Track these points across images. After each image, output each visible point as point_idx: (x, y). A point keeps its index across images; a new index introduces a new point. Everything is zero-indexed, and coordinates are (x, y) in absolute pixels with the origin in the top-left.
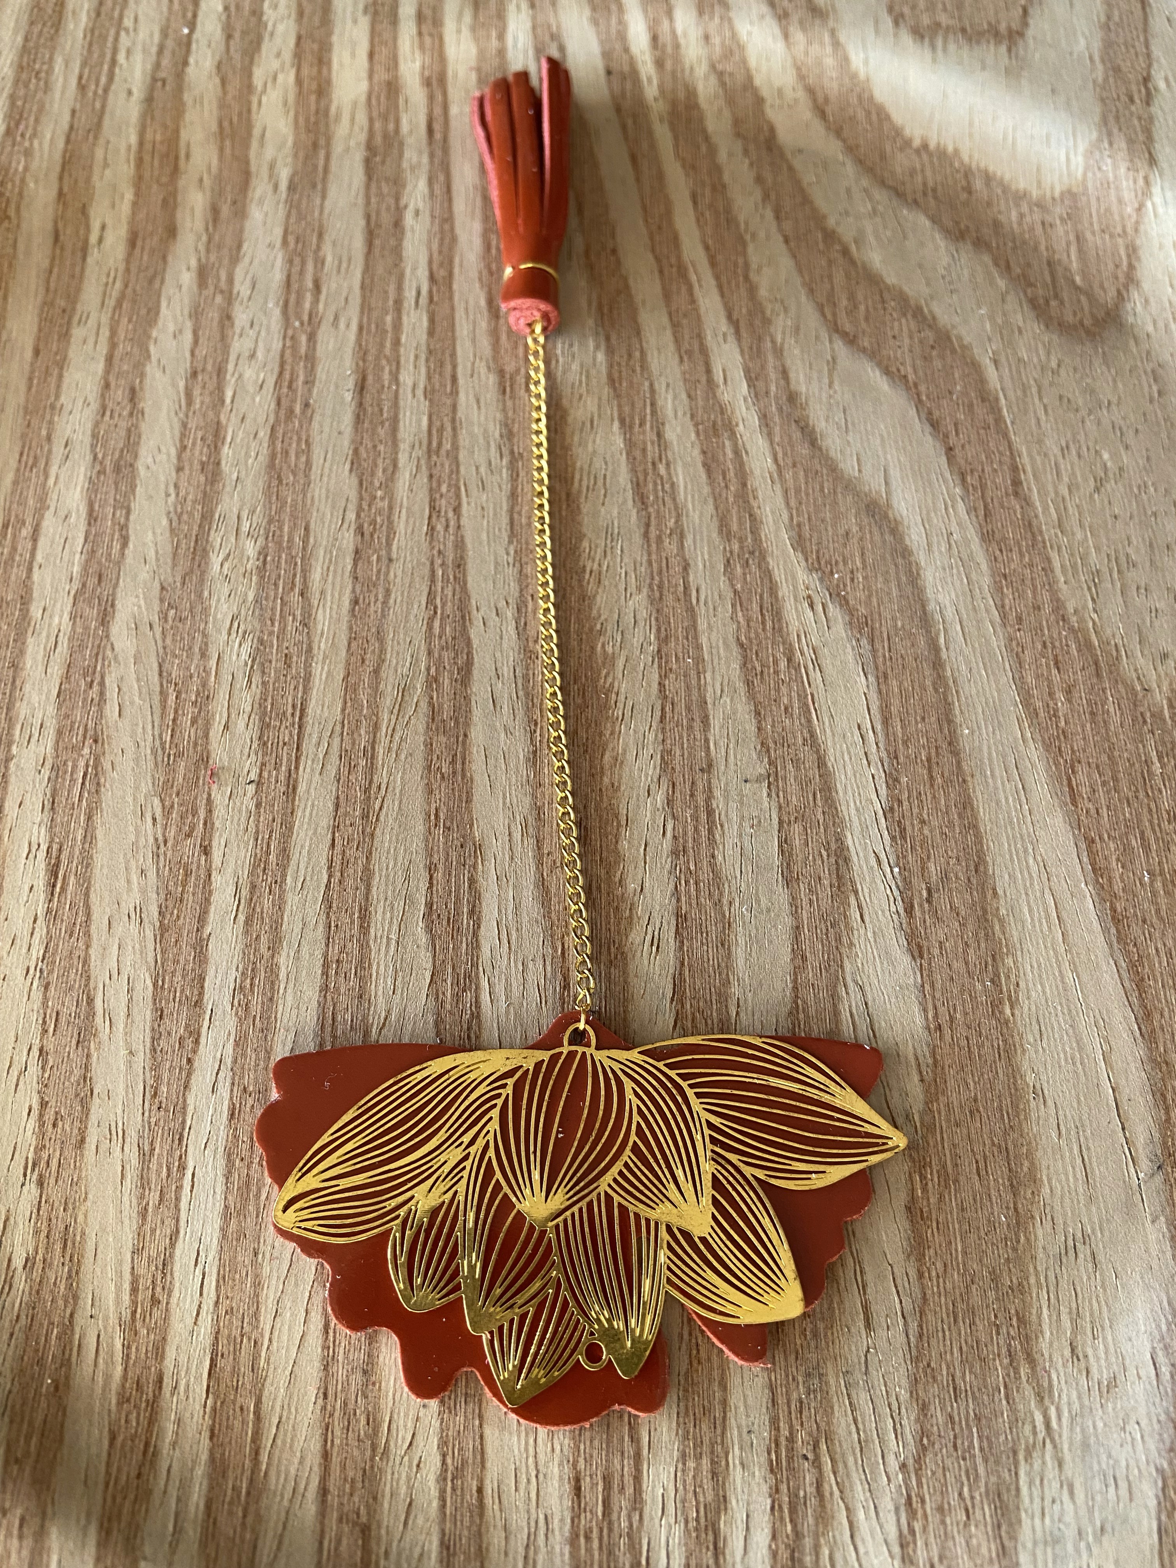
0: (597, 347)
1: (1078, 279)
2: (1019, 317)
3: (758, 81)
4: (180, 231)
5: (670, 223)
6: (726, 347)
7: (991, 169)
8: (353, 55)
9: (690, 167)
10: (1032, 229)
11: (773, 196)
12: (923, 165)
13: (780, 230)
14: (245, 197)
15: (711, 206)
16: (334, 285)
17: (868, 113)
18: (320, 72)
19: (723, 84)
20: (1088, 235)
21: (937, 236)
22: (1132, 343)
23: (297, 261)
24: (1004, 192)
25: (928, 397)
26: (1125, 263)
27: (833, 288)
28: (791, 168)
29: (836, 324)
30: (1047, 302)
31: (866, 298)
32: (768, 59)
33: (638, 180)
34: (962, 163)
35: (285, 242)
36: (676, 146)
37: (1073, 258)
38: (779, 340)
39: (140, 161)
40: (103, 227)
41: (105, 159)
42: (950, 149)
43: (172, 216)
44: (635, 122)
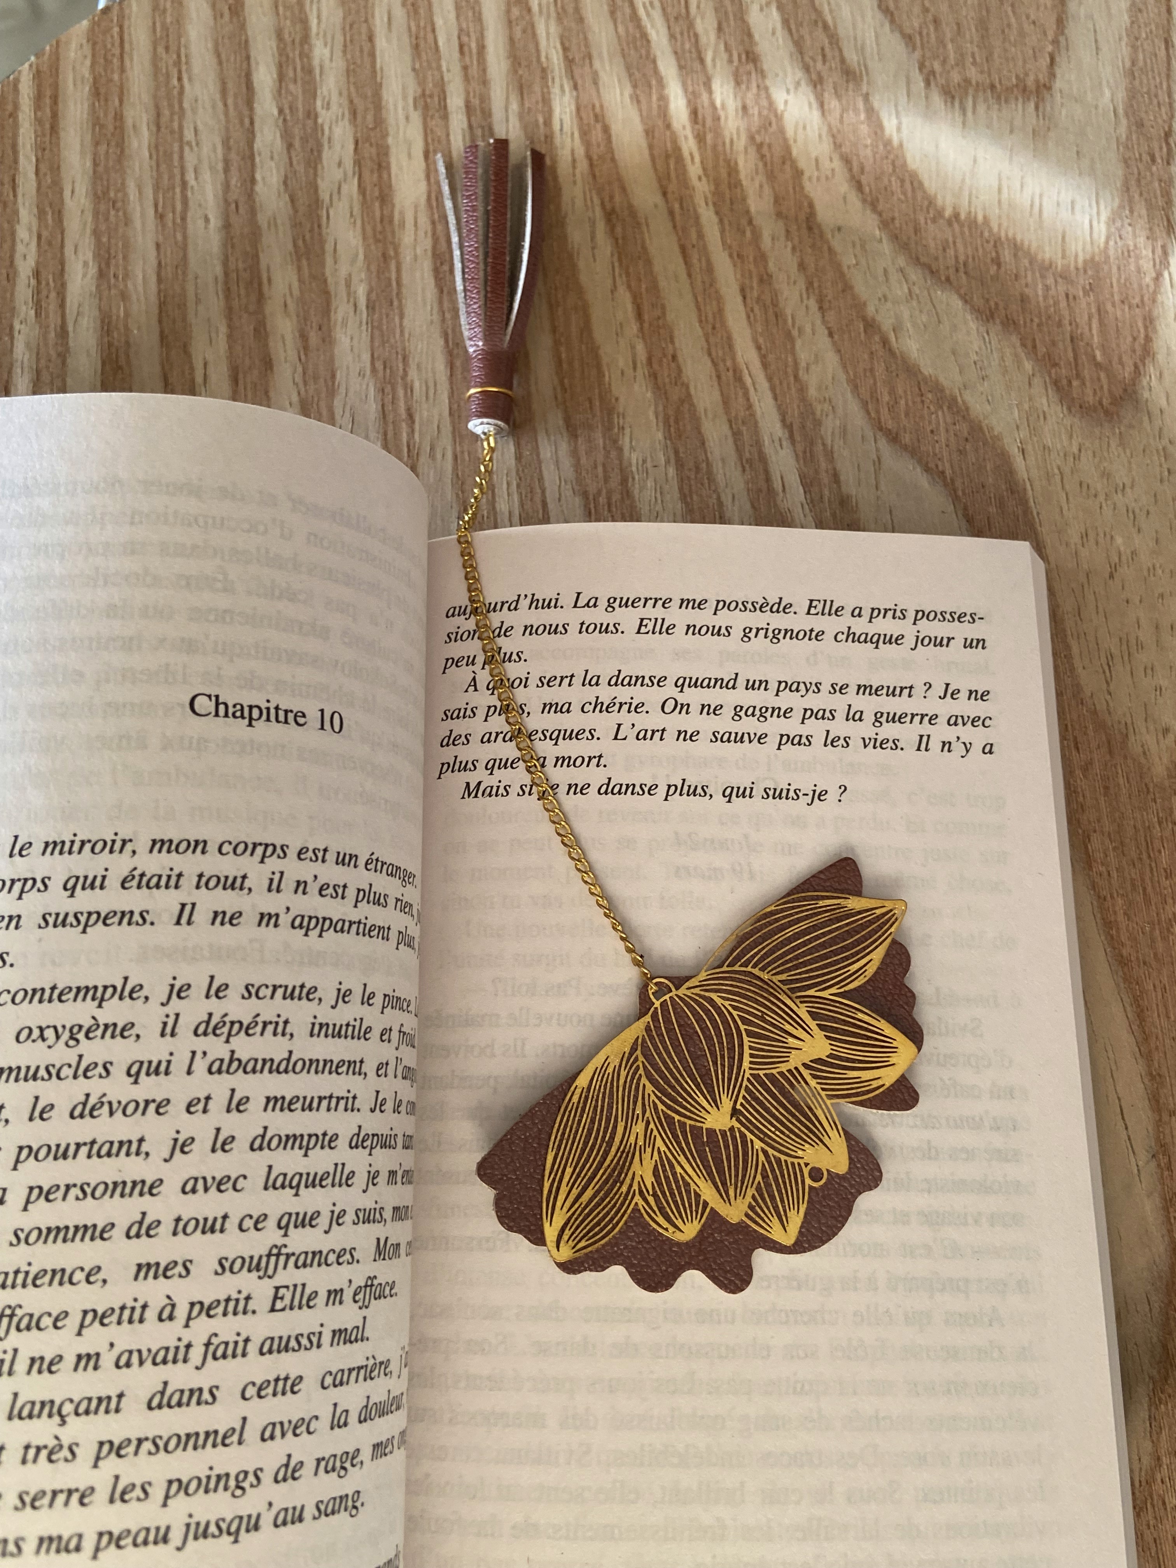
0: (668, 462)
1: (1098, 354)
2: (1044, 401)
3: (794, 152)
4: (274, 363)
5: (723, 324)
6: (782, 453)
7: (1019, 238)
8: (409, 156)
9: (738, 257)
10: (1057, 303)
11: (816, 285)
12: (954, 236)
13: (824, 322)
14: (329, 320)
15: (758, 300)
16: (425, 414)
17: (902, 181)
18: (380, 177)
19: (763, 157)
20: (1109, 307)
21: (969, 317)
22: (1146, 418)
23: (388, 389)
24: (1031, 263)
25: (964, 493)
26: (1142, 336)
27: (875, 384)
28: (830, 249)
29: (880, 422)
30: (1070, 383)
31: (905, 392)
32: (805, 128)
33: (689, 275)
34: (991, 231)
35: (374, 370)
36: (722, 232)
37: (1095, 332)
38: (829, 442)
39: (228, 291)
40: (205, 364)
41: (196, 295)
42: (980, 218)
43: (266, 345)
44: (682, 207)
